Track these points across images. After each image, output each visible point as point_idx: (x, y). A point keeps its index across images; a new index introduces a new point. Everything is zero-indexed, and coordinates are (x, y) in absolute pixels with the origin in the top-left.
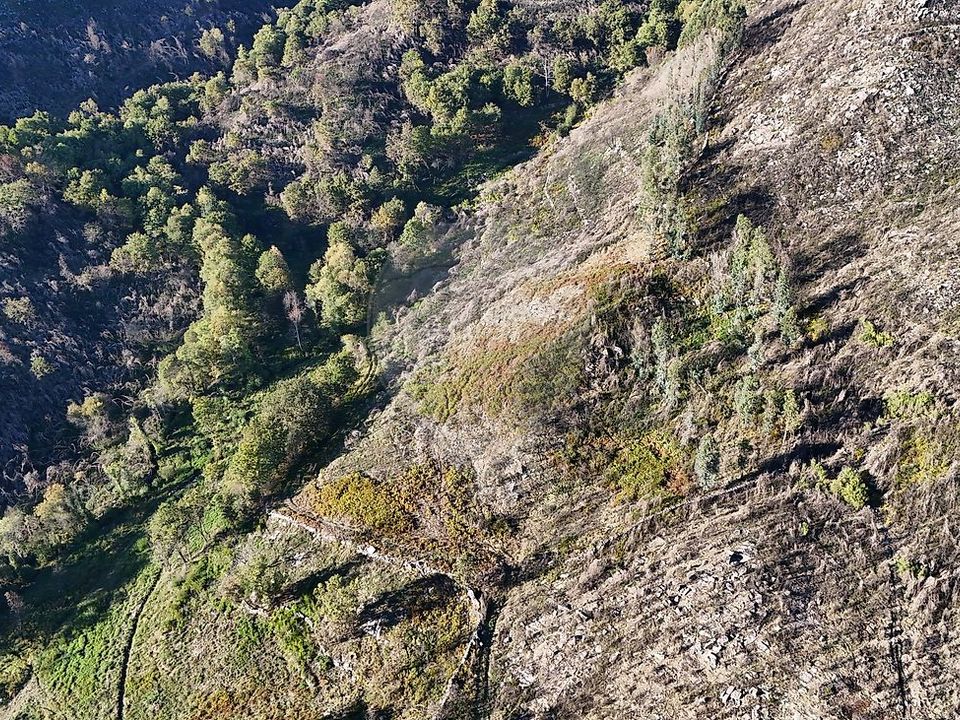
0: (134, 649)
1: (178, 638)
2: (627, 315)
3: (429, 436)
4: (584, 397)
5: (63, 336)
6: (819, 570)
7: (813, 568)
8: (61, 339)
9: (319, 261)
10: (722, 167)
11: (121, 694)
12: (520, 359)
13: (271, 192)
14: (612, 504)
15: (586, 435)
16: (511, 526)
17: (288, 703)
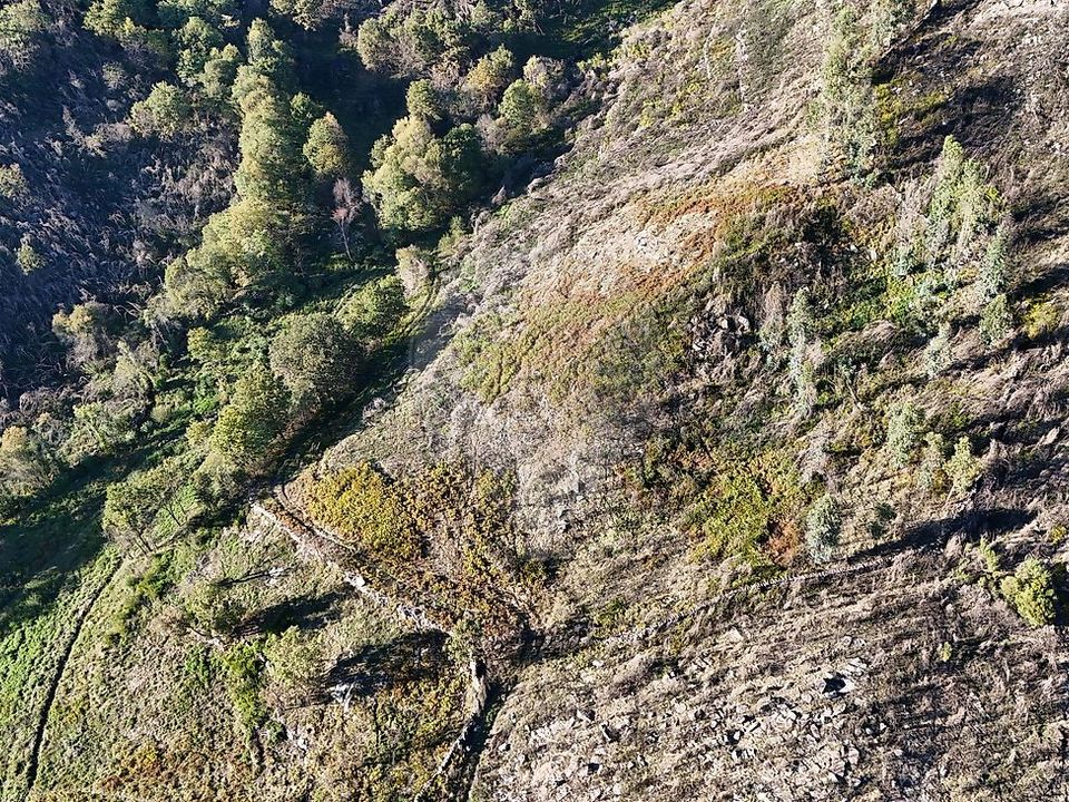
0: (70, 663)
1: (118, 660)
2: (766, 269)
3: (468, 421)
4: (681, 388)
5: (63, 218)
6: (953, 719)
7: (945, 715)
8: (60, 221)
9: (385, 137)
10: (952, 39)
11: (43, 722)
12: (605, 323)
13: (348, 28)
14: (687, 558)
15: (674, 447)
16: (546, 571)
17: (223, 780)
